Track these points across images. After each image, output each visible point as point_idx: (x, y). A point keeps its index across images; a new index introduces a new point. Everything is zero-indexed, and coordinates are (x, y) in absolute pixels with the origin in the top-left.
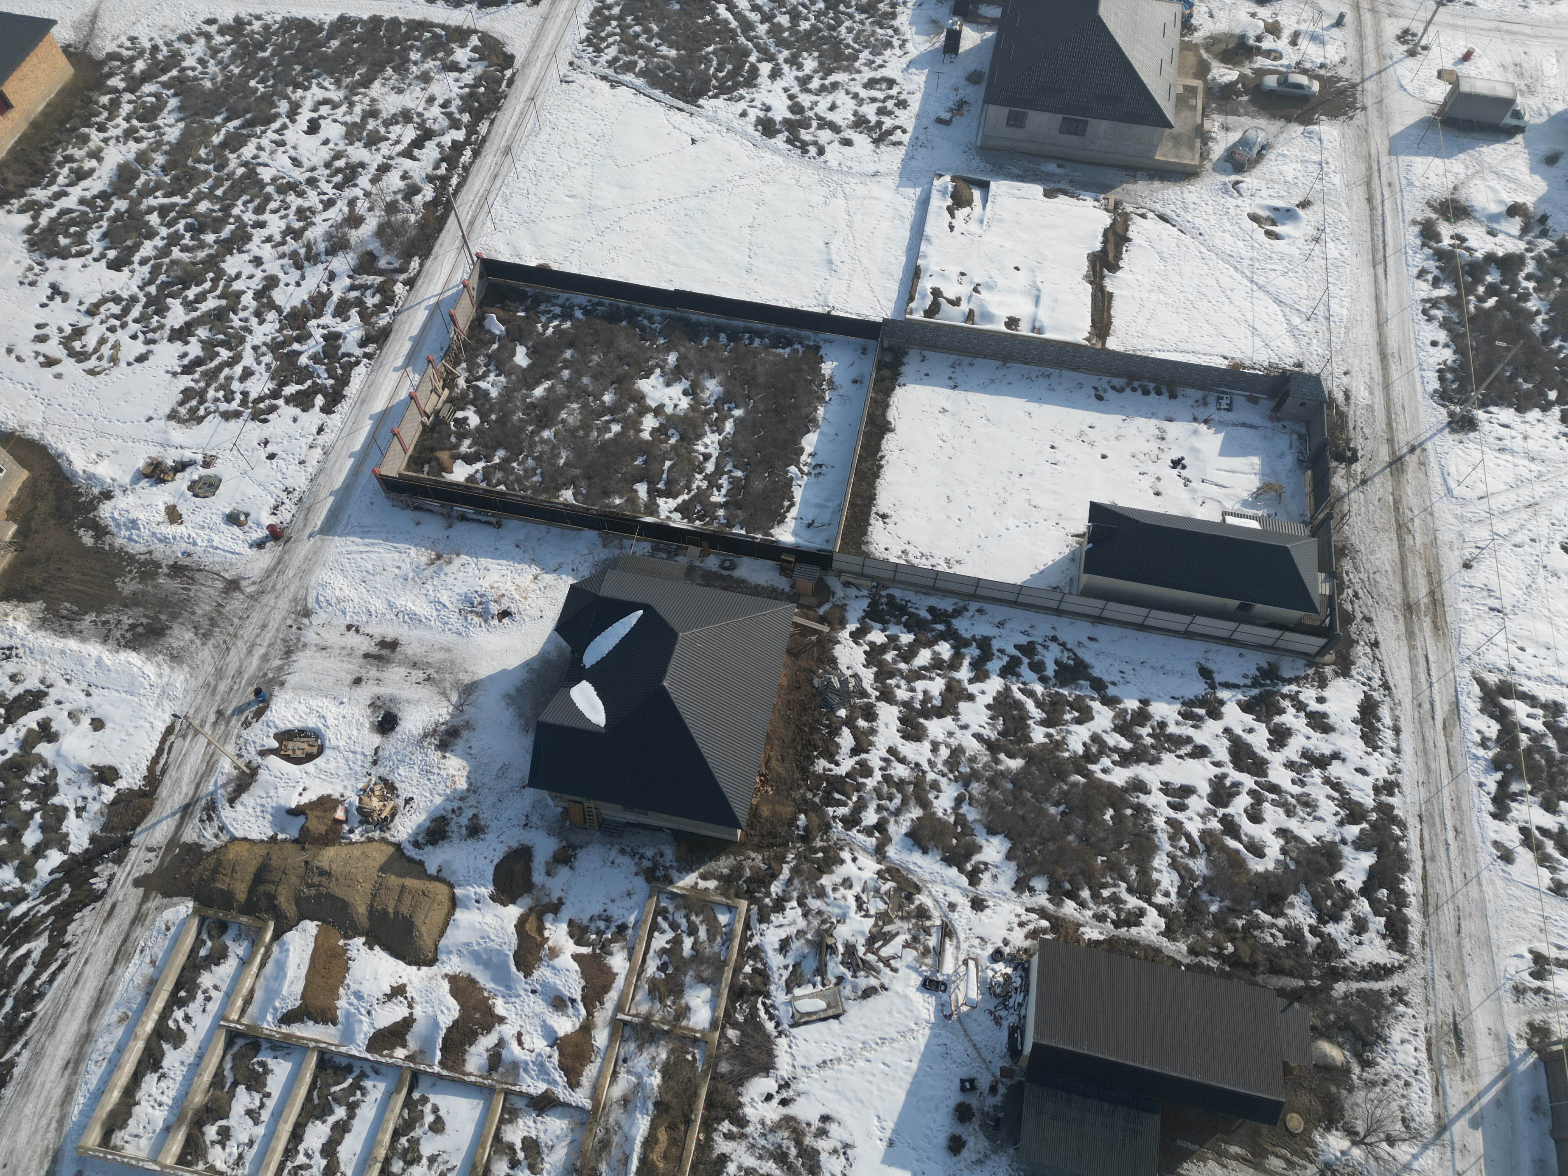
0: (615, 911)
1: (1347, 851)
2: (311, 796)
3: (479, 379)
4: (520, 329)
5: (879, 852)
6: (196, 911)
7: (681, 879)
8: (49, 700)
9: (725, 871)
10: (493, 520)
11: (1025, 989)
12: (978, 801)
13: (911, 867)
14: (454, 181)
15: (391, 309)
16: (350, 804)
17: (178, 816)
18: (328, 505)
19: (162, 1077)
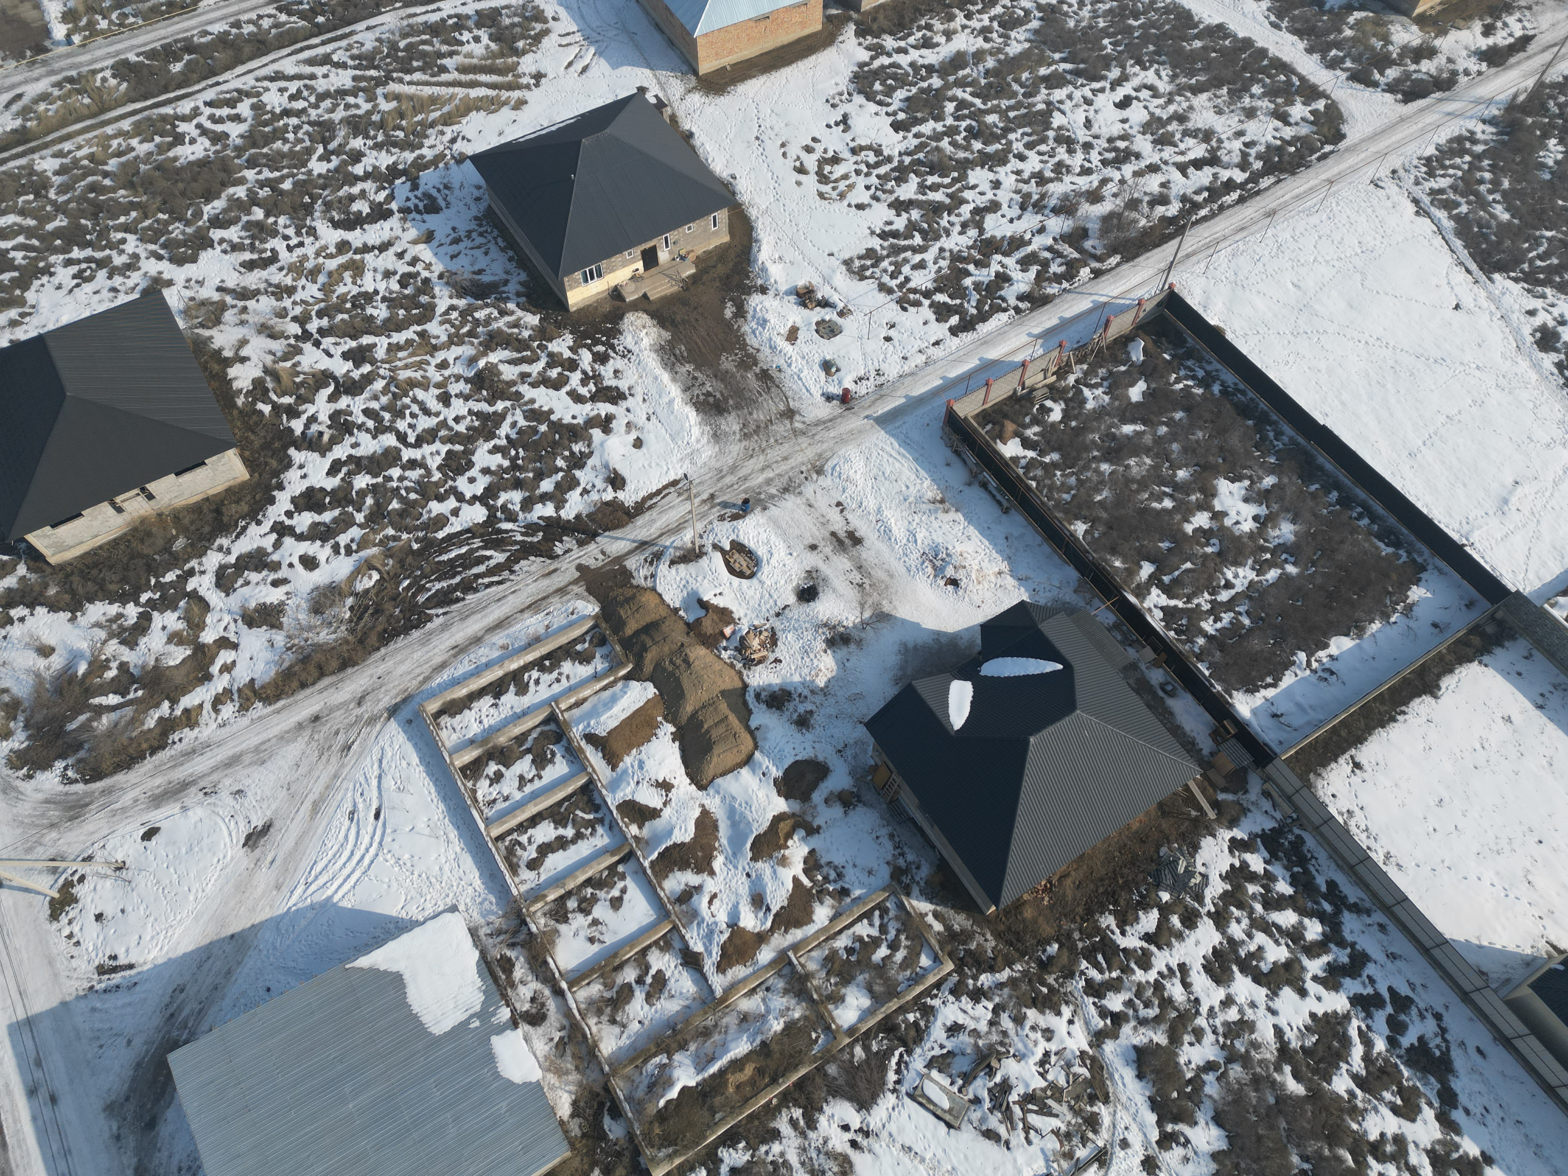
0: (851, 875)
2: (720, 602)
3: (1087, 385)
4: (1155, 369)
5: (1098, 1038)
6: (596, 617)
7: (917, 899)
8: (624, 404)
9: (956, 927)
10: (1005, 504)
12: (1228, 1083)
13: (1116, 1076)
14: (1203, 212)
15: (1065, 285)
16: (740, 629)
17: (635, 545)
18: (897, 404)
19: (495, 705)
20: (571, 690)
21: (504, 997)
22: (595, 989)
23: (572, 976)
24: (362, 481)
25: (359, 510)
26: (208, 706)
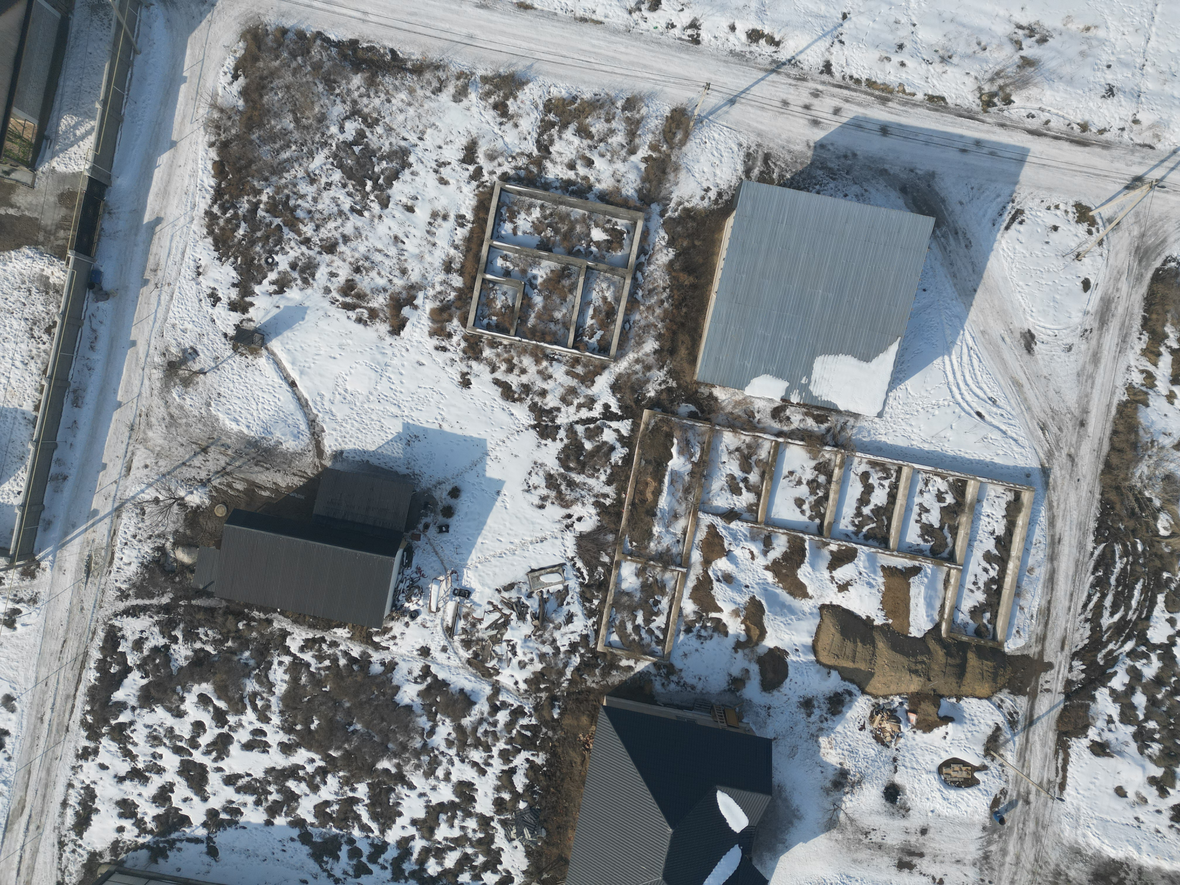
0: (694, 643)
1: (133, 701)
2: (939, 732)
5: (497, 689)
6: (1001, 644)
7: (647, 667)
8: (1167, 814)
9: (614, 673)
11: (396, 592)
13: (473, 679)
16: (907, 726)
17: (1035, 717)
19: (993, 533)
20: (961, 586)
21: (804, 405)
22: (763, 454)
23: (781, 448)
26: (1151, 368)
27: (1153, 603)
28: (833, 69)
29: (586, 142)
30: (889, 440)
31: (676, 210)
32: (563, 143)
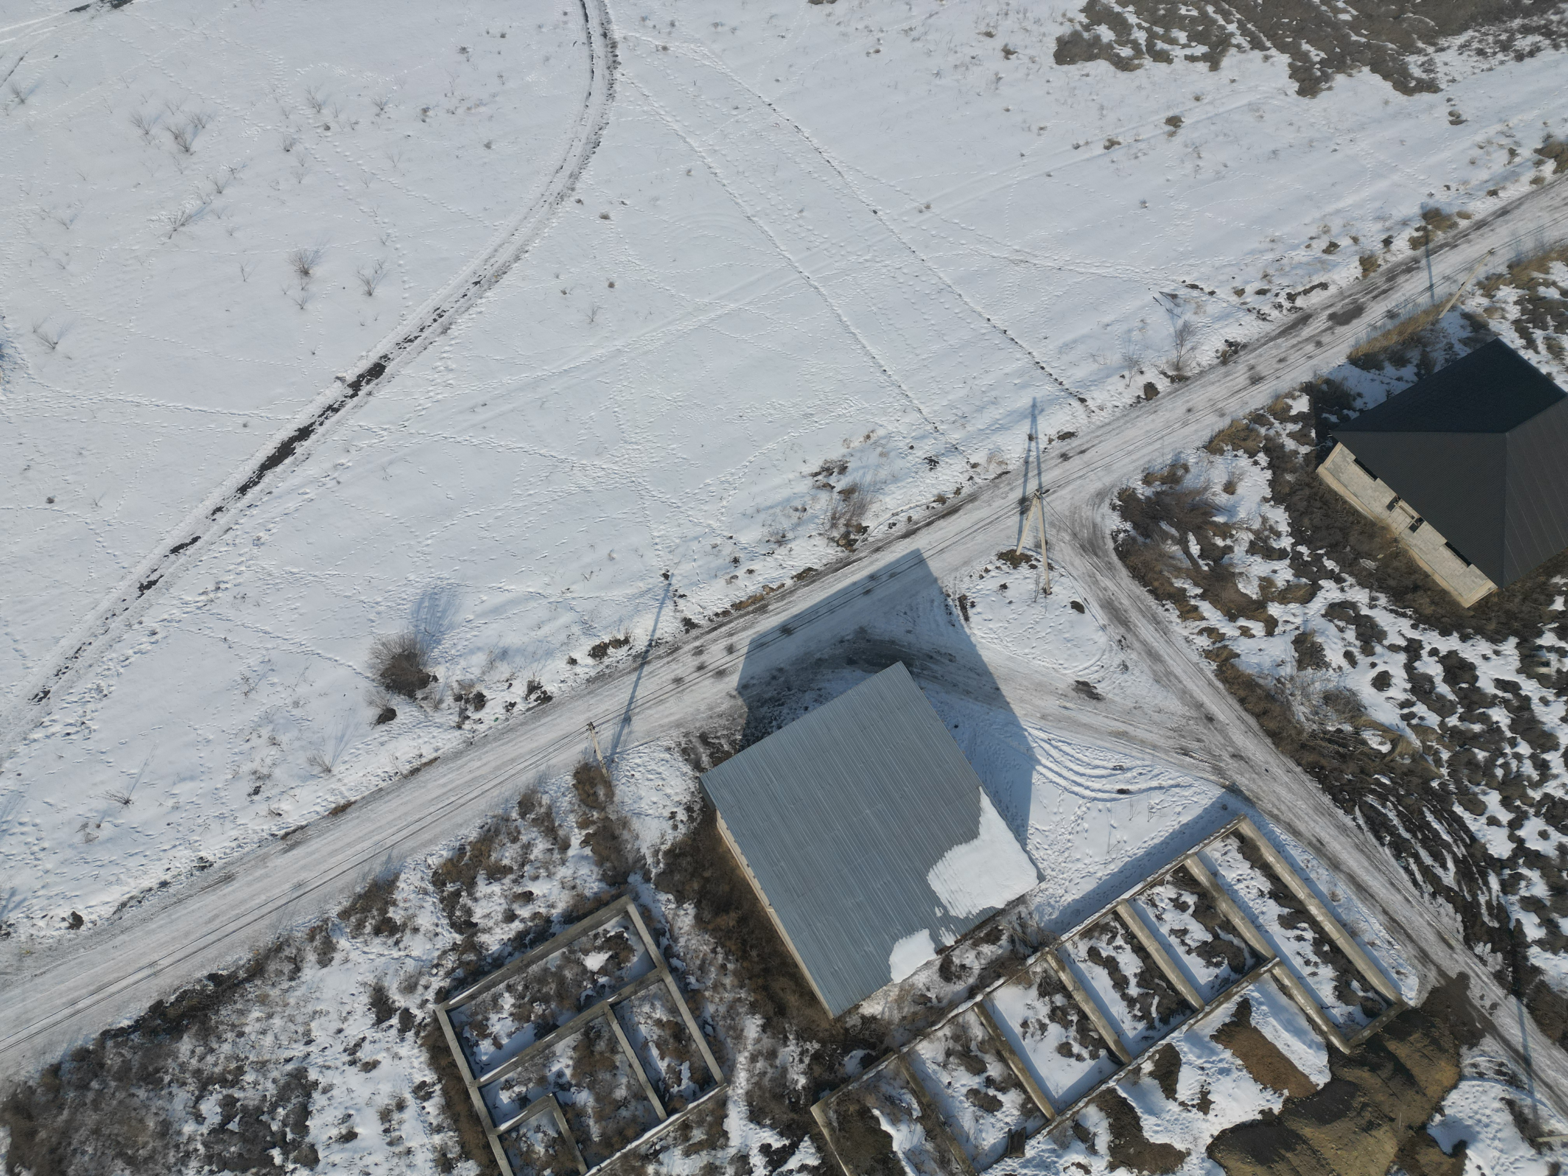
6: (1401, 1003)
19: (1262, 894)
20: (1299, 979)
21: (964, 938)
23: (988, 1006)
24: (1500, 716)
25: (1461, 719)
26: (1203, 624)
27: (1459, 820)
28: (696, 621)
29: (507, 880)
30: (1074, 894)
31: (658, 862)
32: (483, 903)
